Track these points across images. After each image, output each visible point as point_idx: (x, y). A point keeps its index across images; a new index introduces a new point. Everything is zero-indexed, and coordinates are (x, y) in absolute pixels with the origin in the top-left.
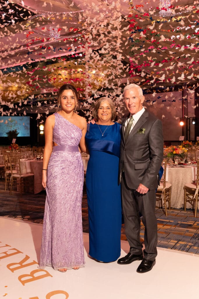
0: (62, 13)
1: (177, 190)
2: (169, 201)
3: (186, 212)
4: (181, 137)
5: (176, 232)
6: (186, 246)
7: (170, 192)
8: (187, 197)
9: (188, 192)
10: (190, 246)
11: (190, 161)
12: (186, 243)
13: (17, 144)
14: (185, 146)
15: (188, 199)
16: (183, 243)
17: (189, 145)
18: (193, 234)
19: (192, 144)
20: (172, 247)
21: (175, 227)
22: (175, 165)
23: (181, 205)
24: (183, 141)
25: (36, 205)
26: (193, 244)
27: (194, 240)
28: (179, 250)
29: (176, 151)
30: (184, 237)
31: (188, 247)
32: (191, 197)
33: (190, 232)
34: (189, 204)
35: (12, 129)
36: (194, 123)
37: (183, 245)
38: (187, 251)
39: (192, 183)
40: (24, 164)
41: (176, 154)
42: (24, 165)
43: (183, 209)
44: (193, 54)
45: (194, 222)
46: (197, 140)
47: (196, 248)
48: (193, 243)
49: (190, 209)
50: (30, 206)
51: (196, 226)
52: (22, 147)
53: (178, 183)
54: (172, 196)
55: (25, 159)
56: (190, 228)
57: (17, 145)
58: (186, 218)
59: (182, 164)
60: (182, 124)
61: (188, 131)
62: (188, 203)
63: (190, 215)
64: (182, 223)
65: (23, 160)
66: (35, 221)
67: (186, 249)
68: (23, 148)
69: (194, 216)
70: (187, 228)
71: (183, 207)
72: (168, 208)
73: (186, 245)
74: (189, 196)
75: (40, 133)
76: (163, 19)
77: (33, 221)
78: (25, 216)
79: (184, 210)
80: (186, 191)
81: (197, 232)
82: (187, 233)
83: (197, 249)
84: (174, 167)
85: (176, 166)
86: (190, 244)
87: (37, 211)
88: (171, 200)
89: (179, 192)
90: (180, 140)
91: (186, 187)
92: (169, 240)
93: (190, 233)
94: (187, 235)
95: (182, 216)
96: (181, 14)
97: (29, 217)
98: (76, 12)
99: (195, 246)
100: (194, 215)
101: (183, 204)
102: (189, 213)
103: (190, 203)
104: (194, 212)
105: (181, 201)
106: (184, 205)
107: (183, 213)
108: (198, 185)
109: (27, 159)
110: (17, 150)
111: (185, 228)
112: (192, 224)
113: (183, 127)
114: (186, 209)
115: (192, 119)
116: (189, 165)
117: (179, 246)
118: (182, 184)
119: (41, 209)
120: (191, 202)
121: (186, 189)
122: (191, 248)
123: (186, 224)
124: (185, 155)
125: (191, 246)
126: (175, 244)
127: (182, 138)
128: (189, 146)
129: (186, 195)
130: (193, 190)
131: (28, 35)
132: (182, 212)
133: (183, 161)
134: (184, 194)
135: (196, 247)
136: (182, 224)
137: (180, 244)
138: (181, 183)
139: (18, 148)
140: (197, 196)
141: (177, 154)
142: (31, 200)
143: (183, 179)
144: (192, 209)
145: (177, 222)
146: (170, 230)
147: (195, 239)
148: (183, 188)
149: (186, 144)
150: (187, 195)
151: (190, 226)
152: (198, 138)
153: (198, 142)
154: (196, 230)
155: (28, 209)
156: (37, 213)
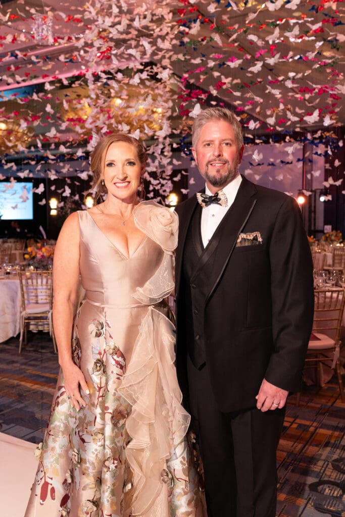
36: (322, 199)
46: (325, 231)
60: (301, 200)
61: (313, 214)
113: (303, 206)
115: (320, 192)
152: (328, 229)
153: (327, 235)
154: (293, 443)
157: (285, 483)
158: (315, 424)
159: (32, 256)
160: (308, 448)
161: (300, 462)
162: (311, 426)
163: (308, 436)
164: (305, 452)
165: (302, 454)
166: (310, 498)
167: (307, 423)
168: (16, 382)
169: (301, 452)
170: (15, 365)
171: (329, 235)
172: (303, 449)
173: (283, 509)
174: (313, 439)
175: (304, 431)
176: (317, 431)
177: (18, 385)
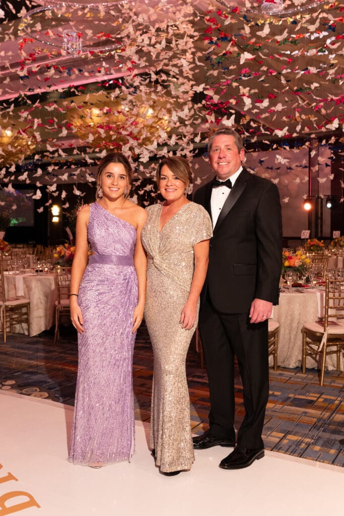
0: (85, 5)
1: (290, 333)
2: (274, 354)
3: (305, 375)
4: (304, 231)
5: (283, 415)
6: (300, 445)
7: (276, 338)
8: (307, 347)
9: (309, 338)
10: (306, 444)
11: (315, 281)
12: (300, 438)
13: (7, 241)
14: (312, 248)
15: (309, 352)
16: (295, 438)
17: (318, 246)
18: (315, 420)
19: (323, 245)
20: (273, 447)
21: (281, 406)
22: (286, 288)
23: (296, 362)
24: (307, 239)
25: (29, 359)
26: (313, 441)
27: (315, 433)
28: (286, 452)
29: (289, 262)
30: (298, 424)
31: (303, 446)
32: (315, 347)
33: (309, 416)
34: (312, 360)
36: (329, 205)
37: (294, 442)
38: (301, 456)
39: (316, 322)
40: (13, 282)
41: (289, 267)
42: (11, 282)
43: (300, 369)
44: (323, 83)
45: (318, 395)
46: (334, 237)
47: (317, 448)
48: (312, 439)
49: (313, 370)
50: (19, 360)
51: (322, 404)
52: (18, 246)
53: (292, 321)
54: (280, 345)
55: (14, 272)
56: (310, 408)
57: (6, 243)
58: (305, 388)
59: (300, 285)
60: (308, 207)
61: (319, 220)
62: (309, 358)
63: (313, 382)
64: (297, 397)
65: (10, 273)
66: (24, 391)
67: (299, 451)
68: (19, 248)
69: (319, 383)
70: (305, 407)
71: (300, 366)
72: (273, 368)
73: (299, 443)
74: (311, 345)
75: (52, 219)
76: (269, 20)
77: (20, 392)
78: (6, 381)
79: (302, 371)
80: (306, 337)
81: (322, 416)
82: (303, 417)
83: (320, 450)
84: (284, 291)
85: (288, 289)
86: (307, 440)
87: (31, 370)
88: (278, 353)
89: (292, 337)
90: (302, 237)
91: (306, 328)
92: (269, 433)
93: (310, 418)
94: (304, 422)
95: (297, 383)
96: (301, 10)
97: (12, 382)
98: (114, 3)
99: (316, 445)
100: (320, 380)
101: (299, 361)
102: (311, 376)
103: (313, 358)
104: (320, 376)
105: (296, 353)
106: (303, 361)
107: (298, 377)
108: (327, 326)
109: (17, 272)
110: (7, 252)
111: (301, 407)
112: (315, 399)
113: (310, 213)
114: (306, 368)
115: (327, 198)
116: (313, 288)
117: (287, 444)
118: (299, 323)
119: (37, 366)
120: (314, 356)
121: (306, 333)
122: (309, 449)
123: (303, 399)
124: (306, 268)
125: (310, 445)
126: (281, 440)
127: (305, 234)
128: (319, 248)
129: (305, 343)
130: (318, 334)
131: (23, 44)
132: (298, 374)
133: (302, 279)
134: (301, 341)
135: (318, 446)
136: (295, 399)
137: (289, 440)
138: (296, 321)
139: (8, 248)
140: (325, 347)
141: (292, 267)
142: (22, 348)
143: (300, 315)
144: (316, 368)
145: (286, 395)
146: (272, 411)
147: (318, 430)
148: (300, 331)
149: (312, 246)
150: (308, 344)
151: (310, 403)
152: (337, 234)
153: (336, 240)
154: (321, 412)
155: (14, 366)
156: (29, 375)
157: (318, 439)
158: (339, 399)
159: (61, 255)
160: (335, 416)
161: (329, 425)
162: (336, 400)
163: (334, 407)
164: (333, 418)
165: (330, 419)
166: (341, 449)
167: (333, 398)
168: (60, 366)
169: (329, 418)
170: (54, 353)
171: (338, 241)
172: (330, 416)
173: (319, 457)
174: (339, 410)
175: (330, 403)
176: (342, 404)
177: (62, 369)
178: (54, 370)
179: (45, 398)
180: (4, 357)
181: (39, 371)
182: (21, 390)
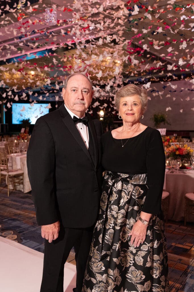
3: (185, 228)
10: (176, 289)
12: (173, 283)
18: (186, 267)
25: (18, 209)
27: (184, 279)
33: (182, 263)
35: (26, 118)
45: (191, 246)
50: (11, 209)
56: (184, 256)
58: (184, 238)
64: (177, 245)
70: (181, 255)
71: (183, 220)
73: (171, 288)
79: (184, 224)
81: (191, 263)
82: (178, 264)
86: (177, 285)
87: (14, 217)
93: (183, 265)
94: (178, 269)
95: (179, 234)
102: (189, 229)
107: (180, 229)
111: (178, 254)
112: (189, 248)
119: (20, 214)
123: (181, 248)
136: (175, 247)
145: (170, 244)
147: (187, 276)
151: (185, 252)
155: (6, 214)
156: (12, 221)
178: (28, 218)
179: (14, 240)
180: (3, 207)
181: (19, 219)
182: (2, 233)
